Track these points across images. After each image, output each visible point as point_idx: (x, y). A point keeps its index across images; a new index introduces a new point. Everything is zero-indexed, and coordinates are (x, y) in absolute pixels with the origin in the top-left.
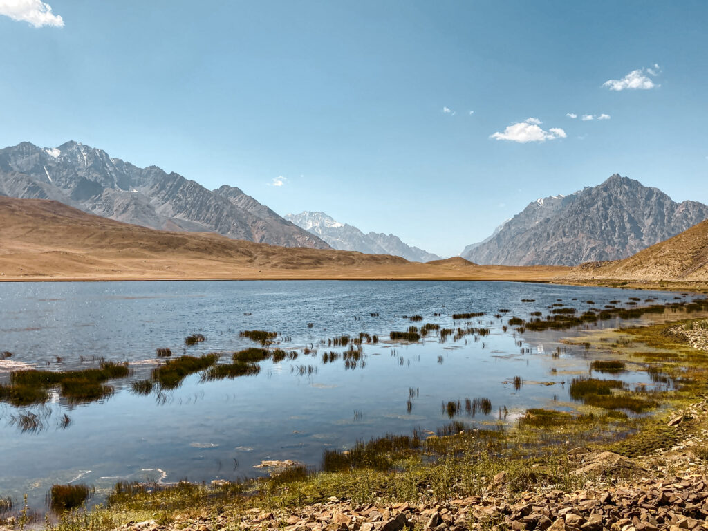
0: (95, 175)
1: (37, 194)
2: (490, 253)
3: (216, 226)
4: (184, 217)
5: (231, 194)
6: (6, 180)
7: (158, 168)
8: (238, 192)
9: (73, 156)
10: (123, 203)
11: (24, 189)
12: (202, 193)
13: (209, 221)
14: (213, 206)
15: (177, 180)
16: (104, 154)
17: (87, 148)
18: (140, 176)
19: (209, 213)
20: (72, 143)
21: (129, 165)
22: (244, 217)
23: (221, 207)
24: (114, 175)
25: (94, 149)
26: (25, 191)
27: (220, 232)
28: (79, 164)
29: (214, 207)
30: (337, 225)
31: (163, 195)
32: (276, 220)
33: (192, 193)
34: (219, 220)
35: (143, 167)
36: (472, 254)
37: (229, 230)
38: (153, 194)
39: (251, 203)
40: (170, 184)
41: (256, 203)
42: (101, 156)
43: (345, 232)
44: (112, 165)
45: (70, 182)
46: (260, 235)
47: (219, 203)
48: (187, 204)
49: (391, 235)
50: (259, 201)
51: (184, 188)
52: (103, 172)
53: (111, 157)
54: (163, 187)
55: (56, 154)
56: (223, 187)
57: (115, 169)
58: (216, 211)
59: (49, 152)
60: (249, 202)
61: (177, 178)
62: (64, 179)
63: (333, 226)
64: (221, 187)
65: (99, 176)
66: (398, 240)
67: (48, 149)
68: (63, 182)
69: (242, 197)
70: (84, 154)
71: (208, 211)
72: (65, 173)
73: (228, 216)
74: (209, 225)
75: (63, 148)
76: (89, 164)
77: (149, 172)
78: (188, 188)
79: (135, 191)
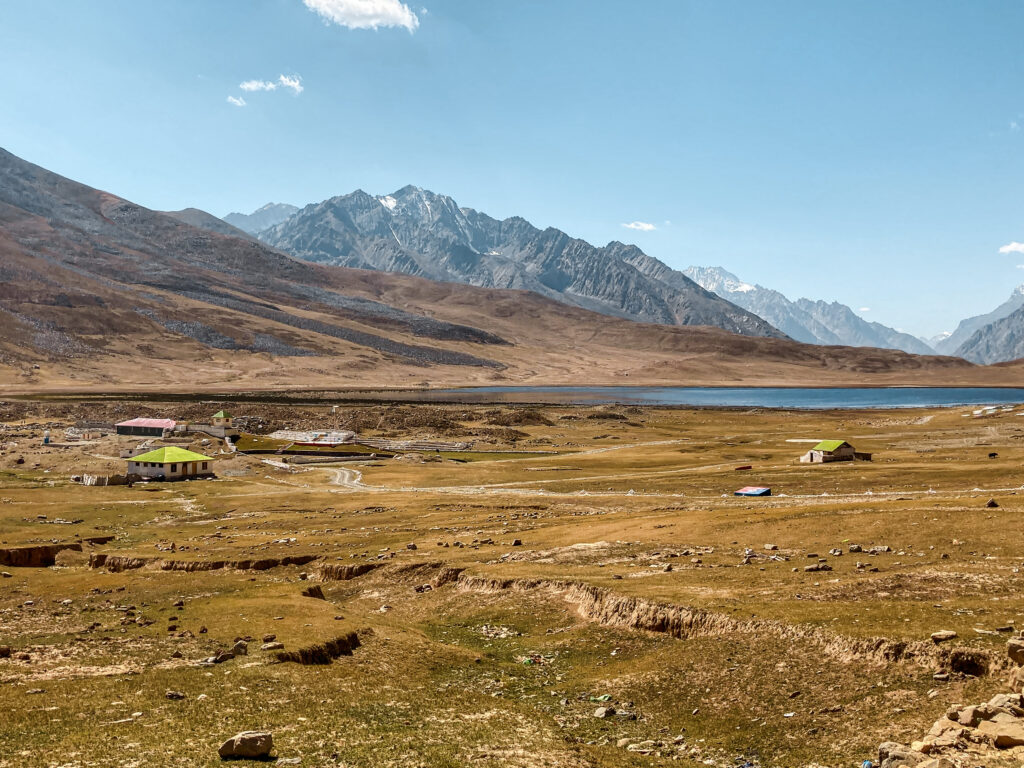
0: (445, 234)
1: (408, 265)
2: (1012, 335)
3: (623, 302)
4: (576, 291)
5: (625, 254)
6: (366, 248)
7: (523, 220)
8: (635, 251)
9: (413, 206)
10: (505, 275)
11: (391, 259)
12: (596, 257)
13: (611, 296)
14: (614, 274)
15: (559, 238)
16: (452, 204)
17: (430, 195)
18: (500, 231)
19: (610, 285)
20: (409, 189)
21: (483, 216)
22: (657, 290)
23: (626, 276)
24: (467, 231)
25: (439, 196)
26: (393, 261)
27: (629, 312)
28: (423, 218)
29: (617, 275)
30: (745, 288)
31: (542, 260)
32: (697, 293)
33: (582, 256)
34: (625, 295)
35: (502, 219)
36: (981, 335)
37: (640, 308)
38: (527, 259)
39: (657, 267)
40: (549, 245)
41: (665, 269)
42: (449, 205)
43: (760, 298)
44: (463, 217)
45: (425, 246)
46: (684, 315)
47: (622, 270)
48: (577, 272)
49: (835, 304)
50: (667, 265)
51: (571, 249)
52: (455, 228)
53: (460, 206)
54: (540, 249)
55: (390, 203)
56: (613, 244)
57: (467, 223)
58: (620, 282)
59: (383, 202)
60: (654, 266)
61: (558, 235)
62: (415, 241)
63: (739, 289)
64: (609, 244)
65: (451, 234)
66: (848, 311)
67: (381, 198)
68: (415, 245)
69: (643, 259)
70: (427, 203)
71: (608, 282)
72: (416, 233)
73: (637, 289)
74: (611, 302)
75: (399, 195)
76: (436, 219)
77: (511, 226)
78: (576, 250)
79: (494, 253)
